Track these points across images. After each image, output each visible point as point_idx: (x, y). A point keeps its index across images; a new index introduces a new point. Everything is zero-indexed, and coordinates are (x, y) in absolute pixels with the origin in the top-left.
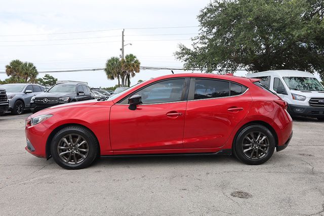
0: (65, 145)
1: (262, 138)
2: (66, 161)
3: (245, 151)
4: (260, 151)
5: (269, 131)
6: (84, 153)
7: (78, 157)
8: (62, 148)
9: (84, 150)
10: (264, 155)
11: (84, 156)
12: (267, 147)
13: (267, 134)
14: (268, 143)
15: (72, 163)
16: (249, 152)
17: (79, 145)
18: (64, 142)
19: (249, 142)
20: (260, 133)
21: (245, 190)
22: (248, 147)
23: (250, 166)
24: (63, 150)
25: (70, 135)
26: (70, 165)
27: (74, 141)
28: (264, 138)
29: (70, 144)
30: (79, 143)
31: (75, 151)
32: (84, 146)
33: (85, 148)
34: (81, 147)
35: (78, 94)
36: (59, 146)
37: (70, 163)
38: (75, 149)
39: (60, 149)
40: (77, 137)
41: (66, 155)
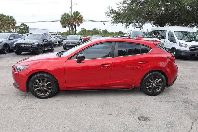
0: (37, 84)
1: (159, 80)
2: (39, 94)
3: (148, 87)
4: (157, 88)
5: (163, 76)
6: (50, 89)
7: (46, 91)
8: (36, 86)
9: (50, 87)
10: (159, 90)
11: (50, 91)
12: (161, 85)
13: (161, 78)
14: (162, 83)
15: (42, 95)
16: (150, 88)
17: (46, 84)
18: (37, 83)
19: (151, 83)
20: (158, 77)
21: (146, 115)
22: (150, 85)
23: (150, 97)
24: (37, 88)
25: (41, 79)
26: (41, 96)
27: (43, 82)
28: (160, 80)
29: (40, 83)
30: (46, 83)
31: (44, 88)
32: (50, 85)
33: (50, 86)
34: (47, 85)
35: (43, 41)
36: (34, 85)
37: (41, 95)
38: (44, 87)
39: (35, 87)
40: (45, 79)
41: (39, 90)
